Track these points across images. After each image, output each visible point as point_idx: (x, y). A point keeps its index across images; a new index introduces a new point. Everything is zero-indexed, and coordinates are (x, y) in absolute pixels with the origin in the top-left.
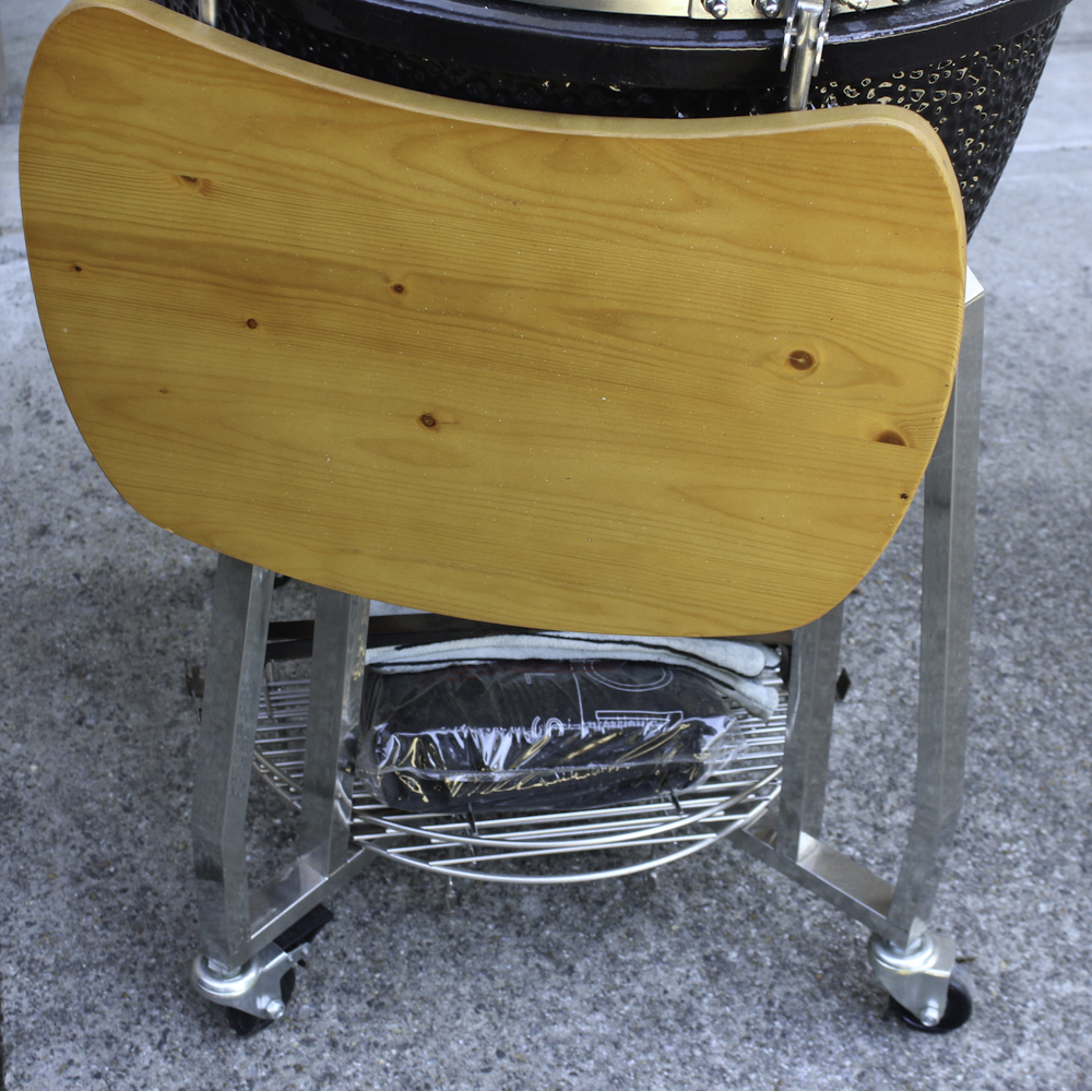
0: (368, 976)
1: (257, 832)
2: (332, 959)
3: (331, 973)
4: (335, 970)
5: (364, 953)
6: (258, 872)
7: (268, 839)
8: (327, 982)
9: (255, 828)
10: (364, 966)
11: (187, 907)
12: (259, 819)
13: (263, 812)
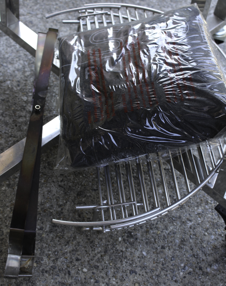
0: (210, 205)
1: (127, 248)
2: (202, 219)
3: (209, 220)
4: (208, 218)
5: (198, 206)
6: (153, 248)
7: (132, 244)
8: (215, 221)
9: (124, 250)
10: (204, 207)
11: (176, 281)
12: (118, 247)
13: (113, 246)
